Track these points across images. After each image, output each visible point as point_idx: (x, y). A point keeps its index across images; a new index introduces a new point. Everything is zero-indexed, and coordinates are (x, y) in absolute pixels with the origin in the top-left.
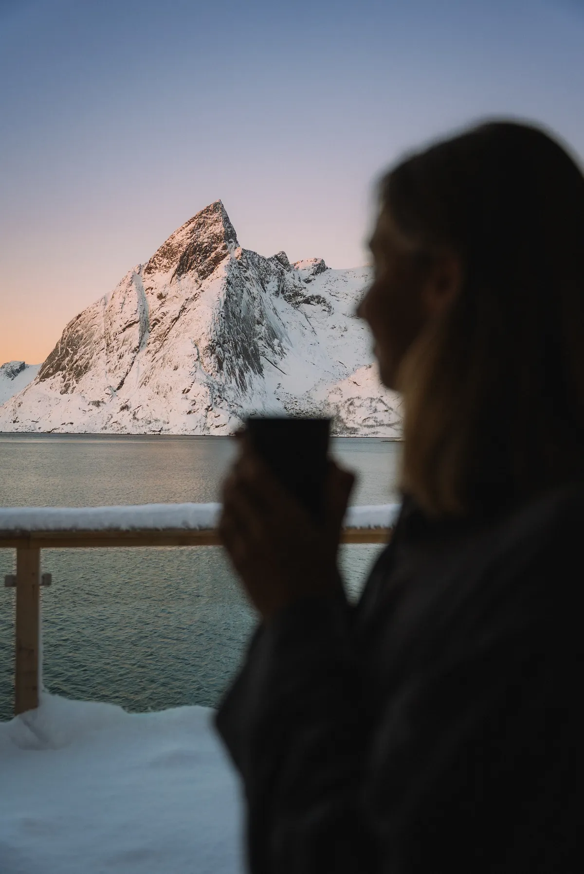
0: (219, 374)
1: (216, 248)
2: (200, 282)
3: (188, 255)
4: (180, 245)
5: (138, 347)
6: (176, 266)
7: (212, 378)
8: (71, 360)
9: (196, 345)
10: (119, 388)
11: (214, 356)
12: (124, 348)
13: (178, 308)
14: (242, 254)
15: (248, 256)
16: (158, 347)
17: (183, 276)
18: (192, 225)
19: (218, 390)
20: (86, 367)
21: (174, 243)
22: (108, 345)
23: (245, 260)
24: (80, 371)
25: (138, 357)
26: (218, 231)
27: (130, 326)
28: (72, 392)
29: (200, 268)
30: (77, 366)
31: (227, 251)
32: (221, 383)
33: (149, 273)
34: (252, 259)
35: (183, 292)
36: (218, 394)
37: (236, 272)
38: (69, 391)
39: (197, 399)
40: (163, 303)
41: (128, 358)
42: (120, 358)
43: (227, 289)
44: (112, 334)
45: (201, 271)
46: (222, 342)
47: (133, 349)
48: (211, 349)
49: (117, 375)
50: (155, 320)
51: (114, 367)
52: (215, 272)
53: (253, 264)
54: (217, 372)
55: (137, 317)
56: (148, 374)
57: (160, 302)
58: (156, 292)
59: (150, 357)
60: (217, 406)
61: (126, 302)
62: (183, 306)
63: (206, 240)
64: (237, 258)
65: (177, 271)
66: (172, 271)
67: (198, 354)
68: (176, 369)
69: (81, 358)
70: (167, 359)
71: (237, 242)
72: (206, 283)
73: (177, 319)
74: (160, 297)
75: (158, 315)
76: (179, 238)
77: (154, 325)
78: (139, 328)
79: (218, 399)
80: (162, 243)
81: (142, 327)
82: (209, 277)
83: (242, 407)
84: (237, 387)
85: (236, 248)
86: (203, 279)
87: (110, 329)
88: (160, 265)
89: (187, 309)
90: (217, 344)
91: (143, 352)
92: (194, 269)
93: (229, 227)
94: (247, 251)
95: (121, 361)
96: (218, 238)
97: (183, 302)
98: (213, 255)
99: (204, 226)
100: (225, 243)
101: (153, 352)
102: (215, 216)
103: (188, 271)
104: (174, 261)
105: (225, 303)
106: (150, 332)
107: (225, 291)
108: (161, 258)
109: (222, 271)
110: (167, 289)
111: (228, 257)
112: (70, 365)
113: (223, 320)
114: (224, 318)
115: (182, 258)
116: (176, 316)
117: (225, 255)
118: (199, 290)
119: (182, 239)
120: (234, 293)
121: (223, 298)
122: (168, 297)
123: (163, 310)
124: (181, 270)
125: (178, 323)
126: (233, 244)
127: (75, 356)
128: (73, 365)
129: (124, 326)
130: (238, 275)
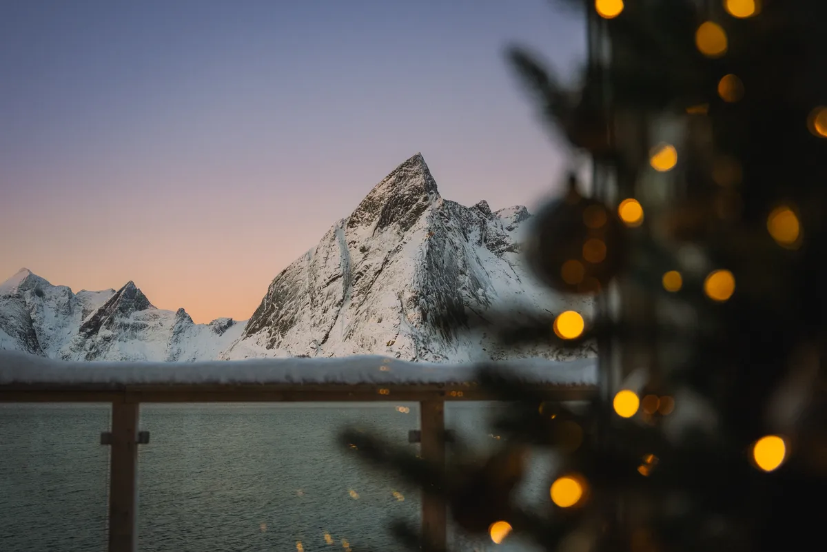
0: (423, 326)
1: (417, 200)
2: (402, 234)
3: (390, 208)
4: (382, 199)
5: (342, 301)
6: (378, 219)
7: (416, 330)
8: (277, 316)
9: (400, 297)
10: (323, 342)
11: (418, 307)
12: (328, 302)
13: (382, 260)
14: (443, 205)
15: (449, 207)
16: (362, 300)
17: (385, 228)
18: (393, 178)
19: (423, 342)
20: (291, 322)
21: (376, 196)
22: (312, 299)
23: (446, 211)
24: (285, 326)
25: (342, 311)
26: (418, 183)
27: (334, 280)
28: (278, 346)
29: (402, 220)
30: (283, 321)
31: (428, 202)
32: (425, 335)
33: (351, 227)
34: (453, 208)
35: (386, 244)
36: (423, 346)
37: (438, 223)
38: (275, 346)
39: (402, 352)
40: (366, 257)
41: (332, 311)
42: (324, 312)
43: (429, 240)
44: (316, 288)
45: (402, 223)
46: (425, 293)
47: (337, 302)
48: (415, 300)
49: (322, 329)
50: (359, 273)
51: (318, 321)
52: (417, 224)
53: (454, 214)
54: (422, 323)
55: (340, 271)
56: (352, 327)
57: (363, 255)
58: (359, 245)
59: (354, 309)
60: (422, 358)
61: (329, 257)
62: (385, 258)
63: (407, 193)
64: (438, 209)
65: (379, 223)
66: (374, 224)
67: (402, 306)
68: (380, 321)
69: (286, 313)
70: (370, 312)
71: (438, 193)
72: (408, 234)
73: (380, 272)
74: (363, 250)
75: (361, 268)
76: (380, 191)
77: (357, 279)
78: (342, 282)
79: (423, 351)
80: (363, 197)
81: (345, 281)
82: (411, 229)
83: (447, 358)
84: (442, 338)
85: (437, 199)
86: (405, 230)
87: (314, 285)
88: (362, 218)
89: (390, 262)
90: (421, 295)
91: (347, 305)
92: (396, 221)
93: (429, 179)
94: (448, 201)
95: (325, 315)
96: (419, 190)
97: (386, 254)
98: (414, 206)
99: (405, 179)
100: (426, 195)
101: (357, 305)
102: (415, 168)
103: (390, 223)
104: (376, 214)
105: (428, 254)
106: (353, 286)
107: (427, 242)
108: (363, 212)
109: (423, 221)
110: (369, 243)
111: (429, 208)
112: (276, 320)
113: (426, 271)
114: (427, 269)
115: (383, 211)
116: (379, 269)
117: (426, 207)
118: (402, 242)
119: (384, 192)
120: (436, 244)
121: (425, 249)
122: (371, 250)
123: (366, 263)
124: (383, 224)
125: (381, 277)
126: (434, 195)
127: (281, 311)
128: (278, 320)
129: (328, 280)
130: (440, 226)
